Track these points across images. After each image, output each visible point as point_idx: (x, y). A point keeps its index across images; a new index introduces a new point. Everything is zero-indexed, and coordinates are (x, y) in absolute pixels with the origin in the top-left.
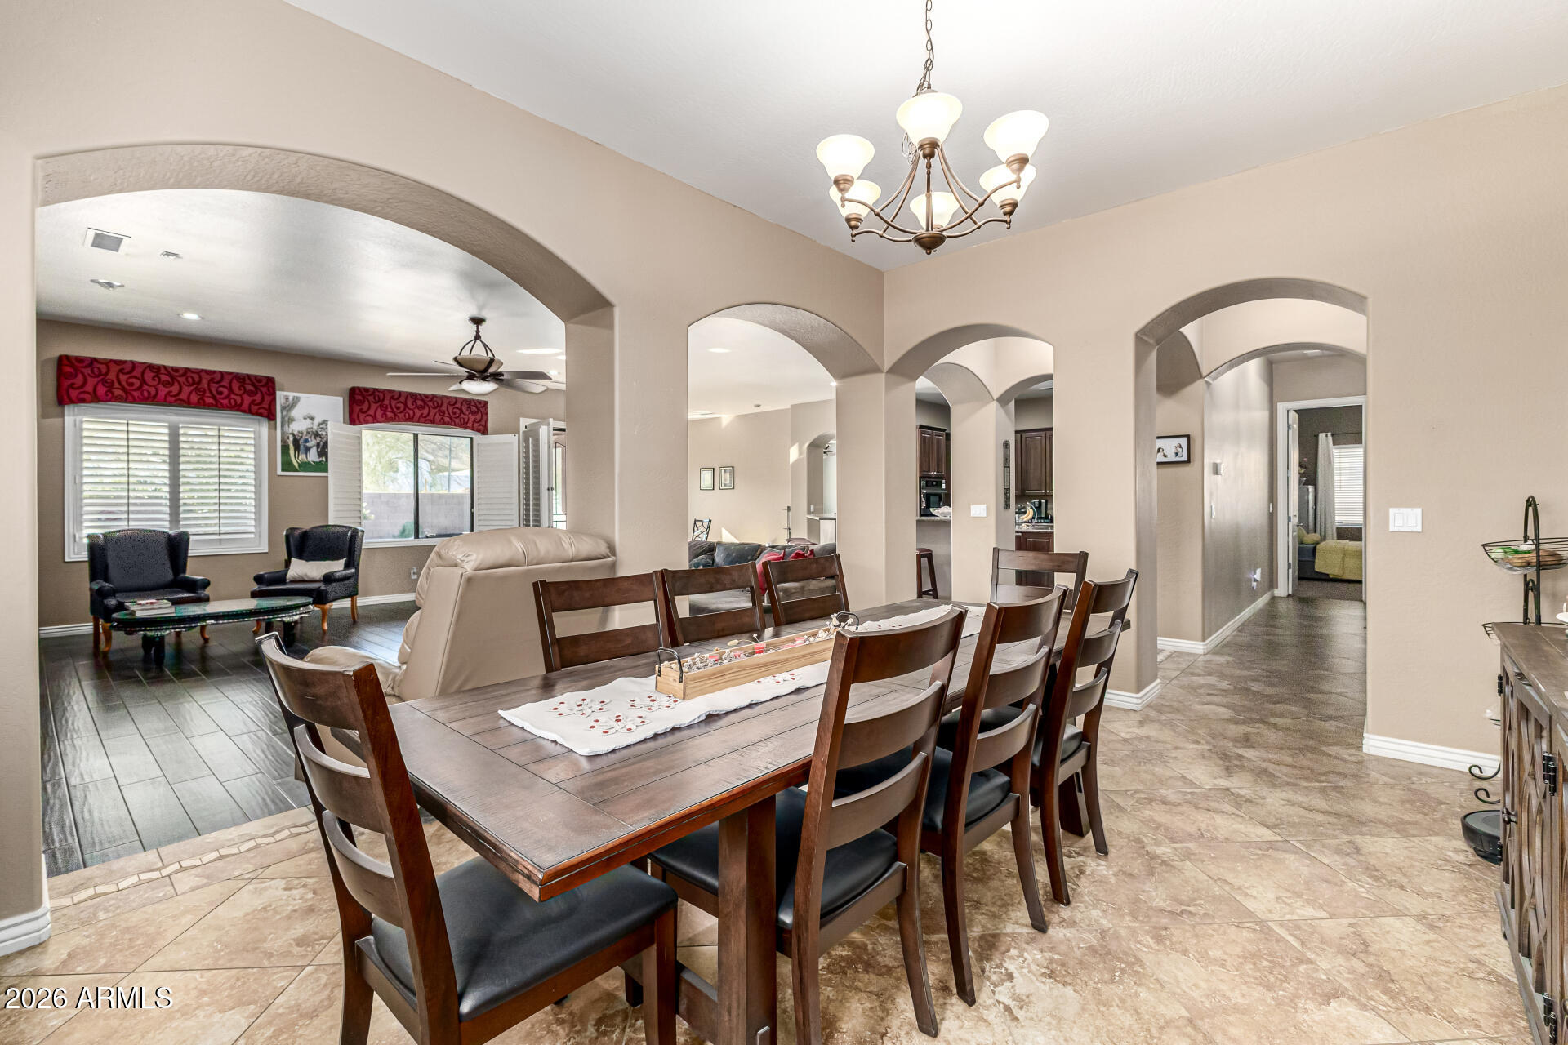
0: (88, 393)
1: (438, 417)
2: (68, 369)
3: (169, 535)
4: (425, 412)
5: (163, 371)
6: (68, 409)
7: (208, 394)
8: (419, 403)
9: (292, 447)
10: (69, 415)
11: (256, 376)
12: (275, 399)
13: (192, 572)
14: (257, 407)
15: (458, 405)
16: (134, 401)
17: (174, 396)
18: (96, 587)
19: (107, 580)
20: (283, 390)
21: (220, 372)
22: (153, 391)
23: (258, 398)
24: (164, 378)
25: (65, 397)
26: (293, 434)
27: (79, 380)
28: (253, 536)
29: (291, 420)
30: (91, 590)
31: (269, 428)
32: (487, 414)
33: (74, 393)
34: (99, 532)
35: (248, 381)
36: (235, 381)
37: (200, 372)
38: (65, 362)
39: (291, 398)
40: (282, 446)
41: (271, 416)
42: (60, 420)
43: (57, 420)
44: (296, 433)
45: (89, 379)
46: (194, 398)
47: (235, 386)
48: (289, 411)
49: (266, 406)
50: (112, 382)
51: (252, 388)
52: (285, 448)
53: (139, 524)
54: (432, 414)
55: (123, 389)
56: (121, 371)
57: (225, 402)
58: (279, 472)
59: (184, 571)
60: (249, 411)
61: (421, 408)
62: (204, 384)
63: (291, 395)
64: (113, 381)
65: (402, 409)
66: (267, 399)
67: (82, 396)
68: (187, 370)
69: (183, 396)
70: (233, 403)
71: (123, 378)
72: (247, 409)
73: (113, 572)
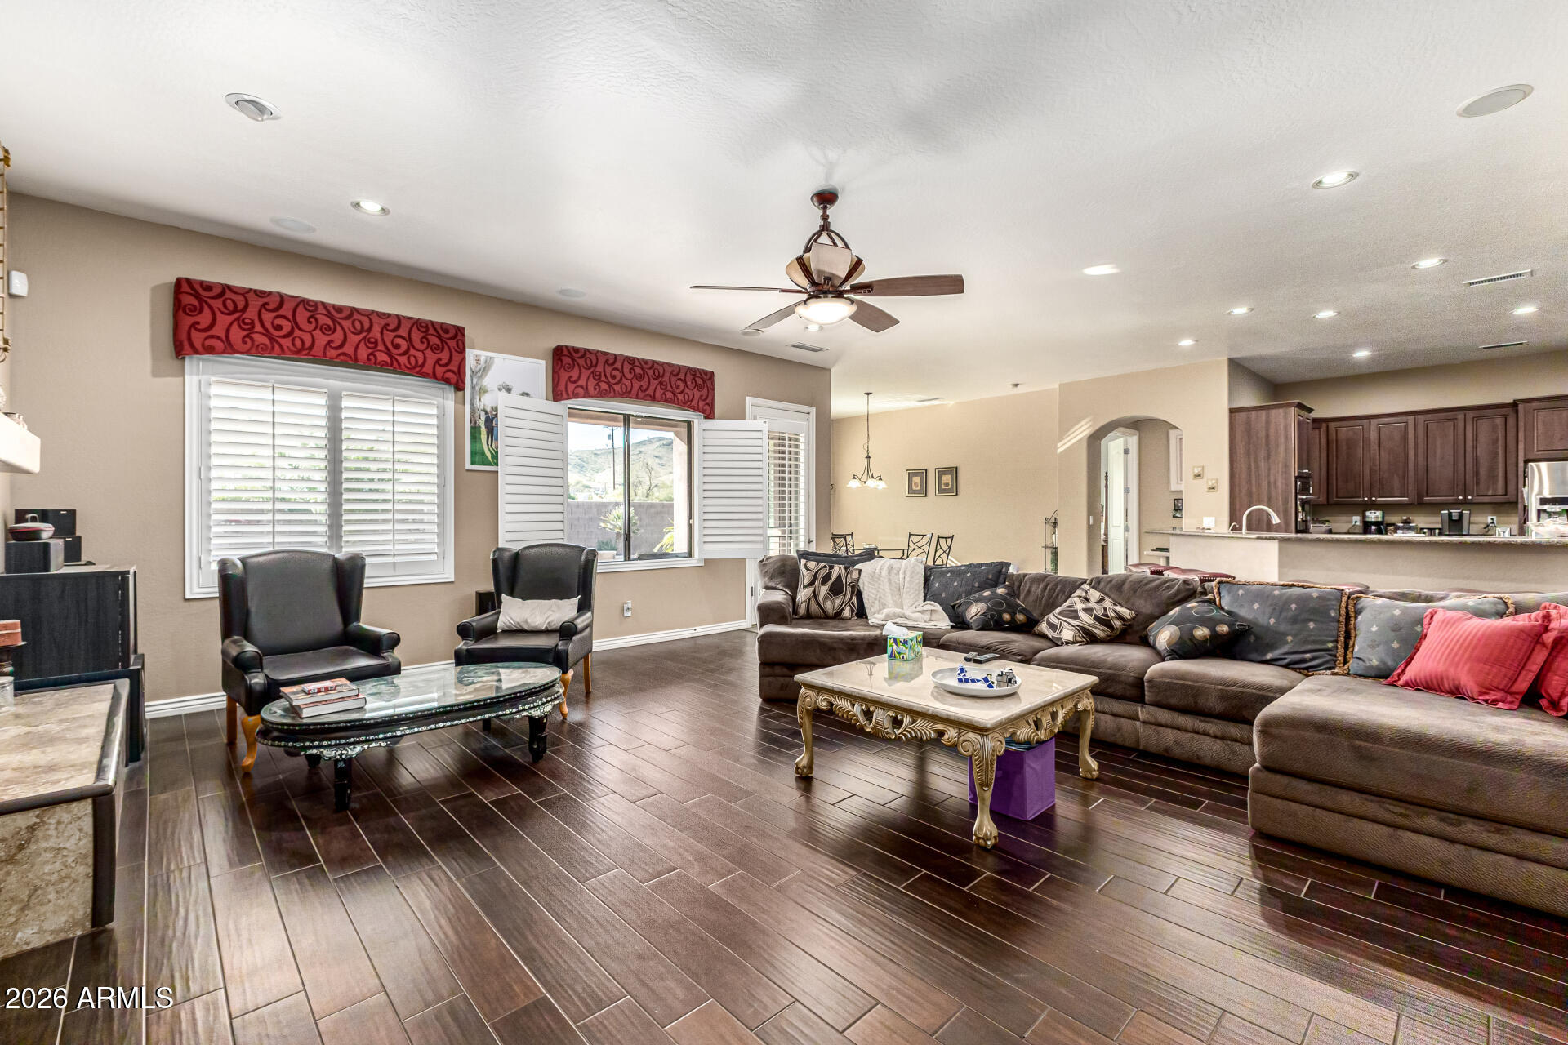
0: (218, 338)
1: (659, 393)
2: (188, 300)
3: (335, 560)
4: (644, 383)
5: (321, 310)
6: (190, 363)
7: (380, 347)
8: (638, 371)
9: (483, 429)
10: (191, 374)
11: (442, 324)
12: (464, 358)
13: (371, 620)
14: (444, 369)
15: (682, 376)
16: (282, 354)
17: (337, 348)
18: (234, 652)
19: (247, 636)
20: (474, 348)
21: (398, 316)
22: (307, 339)
23: (445, 356)
24: (324, 320)
25: (186, 343)
26: (486, 413)
27: (205, 319)
28: (434, 557)
29: (483, 391)
30: (224, 653)
31: (456, 402)
32: (713, 390)
33: (198, 339)
34: (234, 556)
35: (431, 331)
36: (415, 328)
37: (370, 314)
38: (185, 288)
39: (483, 359)
40: (472, 427)
41: (459, 387)
42: (180, 379)
43: (175, 381)
44: (489, 410)
45: (219, 316)
46: (363, 353)
47: (416, 336)
48: (480, 377)
49: (455, 369)
50: (252, 324)
51: (437, 341)
52: (475, 430)
53: (289, 542)
54: (652, 388)
55: (267, 333)
56: (264, 305)
57: (403, 360)
58: (469, 466)
59: (357, 618)
60: (434, 376)
61: (640, 377)
62: (376, 333)
63: (484, 355)
64: (253, 321)
65: (618, 378)
66: (456, 357)
67: (209, 342)
68: (353, 311)
69: (348, 349)
70: (413, 362)
71: (267, 317)
72: (430, 372)
73: (257, 623)
